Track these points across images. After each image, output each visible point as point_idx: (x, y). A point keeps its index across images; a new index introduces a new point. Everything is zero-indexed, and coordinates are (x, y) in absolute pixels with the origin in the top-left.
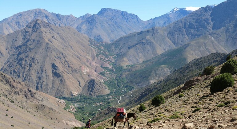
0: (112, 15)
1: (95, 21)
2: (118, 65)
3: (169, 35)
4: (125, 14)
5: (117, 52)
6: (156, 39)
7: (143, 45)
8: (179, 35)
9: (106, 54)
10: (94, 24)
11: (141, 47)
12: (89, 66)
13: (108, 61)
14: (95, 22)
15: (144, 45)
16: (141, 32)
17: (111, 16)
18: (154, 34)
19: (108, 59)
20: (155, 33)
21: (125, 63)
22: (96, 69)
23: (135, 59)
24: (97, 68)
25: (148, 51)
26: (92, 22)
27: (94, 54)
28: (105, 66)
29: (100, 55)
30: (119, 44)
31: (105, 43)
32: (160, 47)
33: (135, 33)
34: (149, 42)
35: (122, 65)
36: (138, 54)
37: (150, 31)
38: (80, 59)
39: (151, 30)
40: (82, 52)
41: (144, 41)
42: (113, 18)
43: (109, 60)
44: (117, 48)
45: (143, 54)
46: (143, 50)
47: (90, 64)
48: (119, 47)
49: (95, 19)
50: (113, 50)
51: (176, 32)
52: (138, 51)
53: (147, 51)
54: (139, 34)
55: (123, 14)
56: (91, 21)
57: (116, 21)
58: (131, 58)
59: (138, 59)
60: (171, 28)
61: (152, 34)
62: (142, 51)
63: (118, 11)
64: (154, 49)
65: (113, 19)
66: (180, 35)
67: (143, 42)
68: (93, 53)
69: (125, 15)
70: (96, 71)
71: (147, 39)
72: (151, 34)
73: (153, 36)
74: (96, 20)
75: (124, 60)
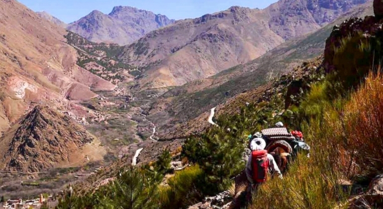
0: (134, 17)
1: (97, 23)
2: (141, 86)
3: (272, 25)
4: (163, 19)
5: (141, 63)
6: (242, 31)
7: (211, 42)
8: (298, 24)
9: (110, 63)
10: (94, 29)
11: (207, 46)
12: (49, 83)
13: (114, 78)
14: (96, 25)
15: (215, 41)
16: (203, 17)
17: (133, 19)
18: (238, 20)
19: (114, 75)
20: (239, 17)
21: (163, 81)
22: (70, 91)
23: (191, 73)
24: (74, 90)
25: (226, 55)
26: (89, 25)
27: (71, 58)
28: (103, 89)
29: (91, 63)
30: (148, 44)
31: (111, 45)
32: (255, 48)
33: (187, 21)
34: (227, 36)
35: (156, 85)
36: (199, 61)
37: (226, 15)
38: (20, 65)
39: (230, 13)
40: (36, 51)
41: (213, 32)
42: (138, 23)
43: (117, 77)
44: (141, 53)
45: (214, 61)
46: (214, 54)
47: (54, 79)
48: (147, 52)
49: (96, 18)
50: (132, 59)
51: (290, 19)
52: (199, 54)
53: (223, 55)
54: (198, 22)
55: (159, 19)
56: (87, 24)
57: (143, 28)
58: (180, 70)
59: (199, 73)
60: (275, 10)
61: (231, 20)
62: (210, 54)
63: (148, 13)
64: (240, 50)
65: (137, 25)
66: (300, 22)
67: (210, 35)
68: (68, 56)
69: (163, 22)
70: (68, 98)
71: (220, 28)
72: (228, 20)
73: (236, 24)
74: (100, 22)
75: (160, 74)
